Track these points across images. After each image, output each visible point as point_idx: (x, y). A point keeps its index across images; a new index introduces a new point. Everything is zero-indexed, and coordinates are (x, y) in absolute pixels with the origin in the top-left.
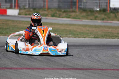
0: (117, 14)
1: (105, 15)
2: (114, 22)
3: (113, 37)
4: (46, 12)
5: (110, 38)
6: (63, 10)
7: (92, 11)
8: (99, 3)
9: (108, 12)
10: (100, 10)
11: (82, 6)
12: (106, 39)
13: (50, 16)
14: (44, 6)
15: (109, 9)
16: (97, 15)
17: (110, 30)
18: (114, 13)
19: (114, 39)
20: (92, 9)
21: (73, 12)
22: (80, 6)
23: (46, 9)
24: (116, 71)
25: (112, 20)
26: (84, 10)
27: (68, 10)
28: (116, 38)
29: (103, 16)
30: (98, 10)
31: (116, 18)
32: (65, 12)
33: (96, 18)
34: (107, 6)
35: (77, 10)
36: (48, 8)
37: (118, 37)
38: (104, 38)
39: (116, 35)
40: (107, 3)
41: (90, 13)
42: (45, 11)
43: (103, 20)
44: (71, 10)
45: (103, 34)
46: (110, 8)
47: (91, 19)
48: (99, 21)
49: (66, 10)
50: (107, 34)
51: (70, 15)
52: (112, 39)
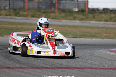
0: (95, 14)
1: (84, 15)
2: (92, 22)
3: (91, 37)
4: (26, 13)
5: (88, 38)
6: (42, 11)
7: (71, 12)
8: (78, 4)
9: (87, 12)
10: (79, 11)
11: (61, 7)
12: (84, 39)
13: (30, 16)
14: (24, 7)
15: (87, 10)
16: (76, 15)
17: (88, 30)
18: (92, 13)
19: (92, 38)
20: (71, 9)
21: (52, 12)
22: (59, 7)
23: (26, 10)
24: (94, 70)
25: (91, 20)
26: (63, 11)
27: (48, 11)
28: (94, 38)
29: (81, 16)
30: (77, 10)
31: (94, 18)
32: (44, 12)
33: (75, 19)
34: (85, 6)
35: (56, 11)
36: (28, 9)
37: (96, 37)
38: (82, 38)
39: (94, 34)
40: (85, 4)
41: (68, 13)
42: (25, 11)
43: (81, 20)
44: (50, 10)
45: (81, 34)
46: (89, 9)
47: (70, 20)
48: (78, 22)
49: (45, 11)
50: (85, 34)
51: (50, 16)
52: (91, 38)
